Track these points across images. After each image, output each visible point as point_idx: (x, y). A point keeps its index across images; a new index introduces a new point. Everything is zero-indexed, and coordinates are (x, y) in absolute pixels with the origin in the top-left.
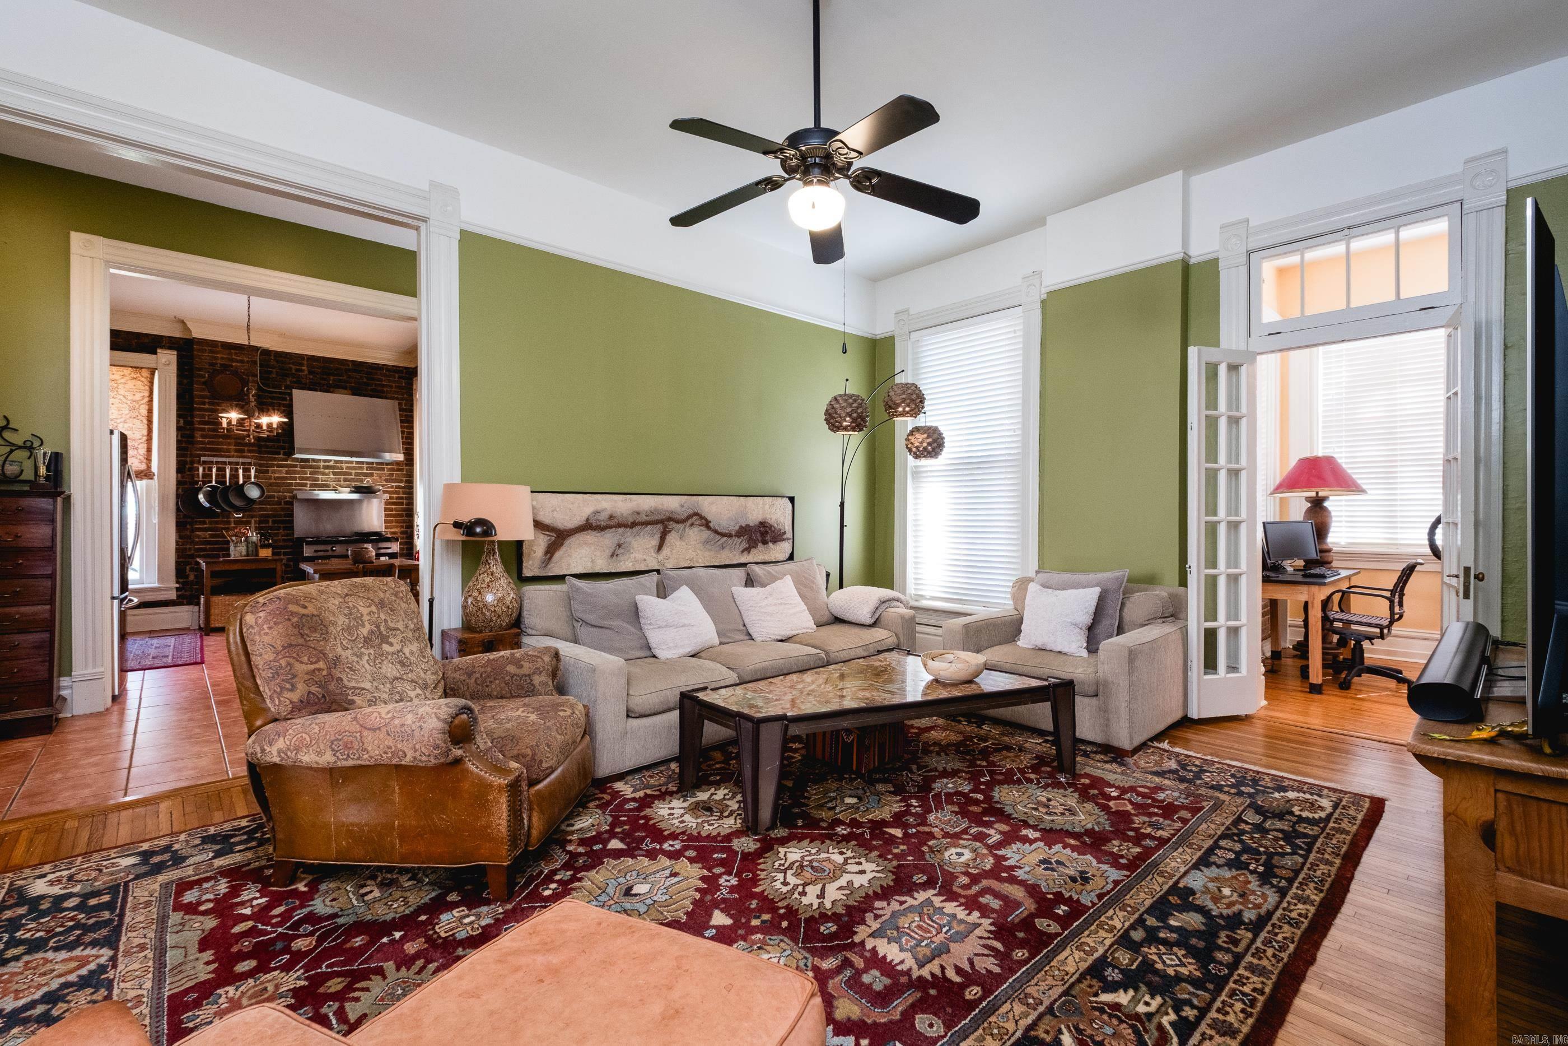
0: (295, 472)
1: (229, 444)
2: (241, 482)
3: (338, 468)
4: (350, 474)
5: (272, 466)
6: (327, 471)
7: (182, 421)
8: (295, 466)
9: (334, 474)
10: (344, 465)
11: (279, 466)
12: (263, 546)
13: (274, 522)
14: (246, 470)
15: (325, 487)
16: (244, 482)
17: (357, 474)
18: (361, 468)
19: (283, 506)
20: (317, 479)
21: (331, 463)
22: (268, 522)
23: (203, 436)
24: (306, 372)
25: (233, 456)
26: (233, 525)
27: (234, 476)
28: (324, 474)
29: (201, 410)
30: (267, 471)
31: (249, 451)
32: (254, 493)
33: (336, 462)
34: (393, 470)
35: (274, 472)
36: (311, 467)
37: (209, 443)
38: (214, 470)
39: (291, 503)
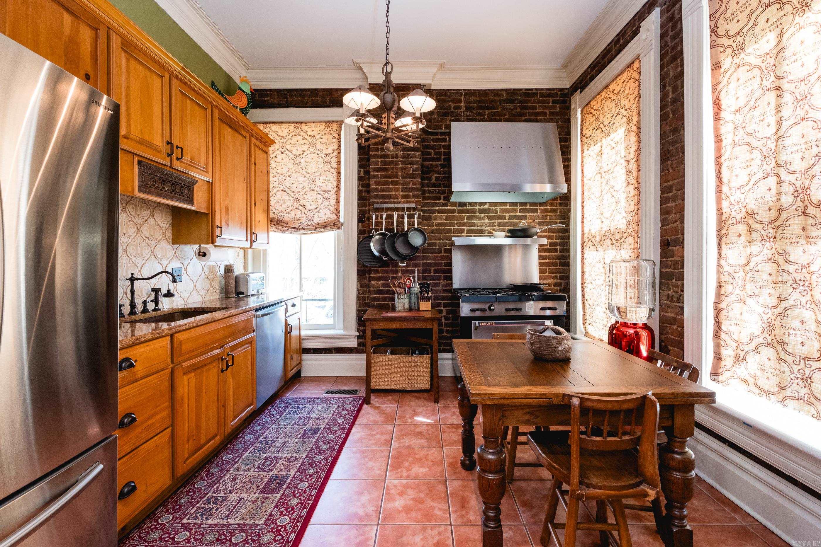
0: (454, 218)
1: (397, 190)
2: (406, 229)
3: (492, 211)
4: (504, 218)
5: (434, 212)
6: (482, 215)
7: (362, 170)
8: (453, 211)
9: (489, 218)
10: (498, 208)
11: (440, 212)
12: (424, 299)
13: (436, 271)
14: (411, 217)
15: (480, 233)
16: (408, 229)
17: (511, 218)
18: (515, 211)
19: (443, 254)
20: (473, 225)
21: (486, 207)
22: (430, 271)
23: (377, 183)
24: (464, 109)
25: (400, 202)
26: (400, 274)
27: (401, 223)
28: (480, 219)
29: (375, 156)
30: (430, 218)
31: (414, 196)
32: (417, 240)
33: (492, 204)
34: (546, 211)
35: (436, 218)
36: (468, 211)
37: (382, 190)
38: (384, 217)
39: (450, 251)
